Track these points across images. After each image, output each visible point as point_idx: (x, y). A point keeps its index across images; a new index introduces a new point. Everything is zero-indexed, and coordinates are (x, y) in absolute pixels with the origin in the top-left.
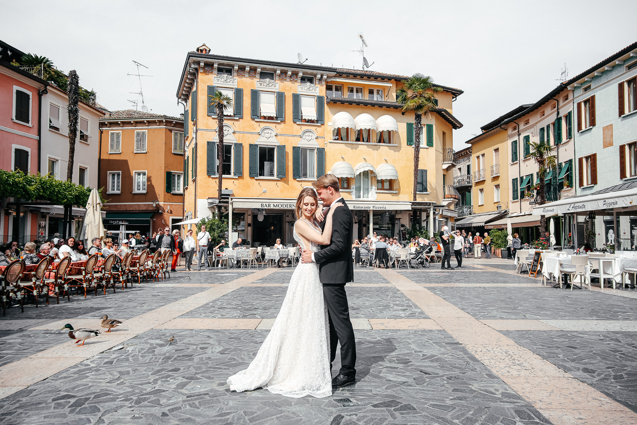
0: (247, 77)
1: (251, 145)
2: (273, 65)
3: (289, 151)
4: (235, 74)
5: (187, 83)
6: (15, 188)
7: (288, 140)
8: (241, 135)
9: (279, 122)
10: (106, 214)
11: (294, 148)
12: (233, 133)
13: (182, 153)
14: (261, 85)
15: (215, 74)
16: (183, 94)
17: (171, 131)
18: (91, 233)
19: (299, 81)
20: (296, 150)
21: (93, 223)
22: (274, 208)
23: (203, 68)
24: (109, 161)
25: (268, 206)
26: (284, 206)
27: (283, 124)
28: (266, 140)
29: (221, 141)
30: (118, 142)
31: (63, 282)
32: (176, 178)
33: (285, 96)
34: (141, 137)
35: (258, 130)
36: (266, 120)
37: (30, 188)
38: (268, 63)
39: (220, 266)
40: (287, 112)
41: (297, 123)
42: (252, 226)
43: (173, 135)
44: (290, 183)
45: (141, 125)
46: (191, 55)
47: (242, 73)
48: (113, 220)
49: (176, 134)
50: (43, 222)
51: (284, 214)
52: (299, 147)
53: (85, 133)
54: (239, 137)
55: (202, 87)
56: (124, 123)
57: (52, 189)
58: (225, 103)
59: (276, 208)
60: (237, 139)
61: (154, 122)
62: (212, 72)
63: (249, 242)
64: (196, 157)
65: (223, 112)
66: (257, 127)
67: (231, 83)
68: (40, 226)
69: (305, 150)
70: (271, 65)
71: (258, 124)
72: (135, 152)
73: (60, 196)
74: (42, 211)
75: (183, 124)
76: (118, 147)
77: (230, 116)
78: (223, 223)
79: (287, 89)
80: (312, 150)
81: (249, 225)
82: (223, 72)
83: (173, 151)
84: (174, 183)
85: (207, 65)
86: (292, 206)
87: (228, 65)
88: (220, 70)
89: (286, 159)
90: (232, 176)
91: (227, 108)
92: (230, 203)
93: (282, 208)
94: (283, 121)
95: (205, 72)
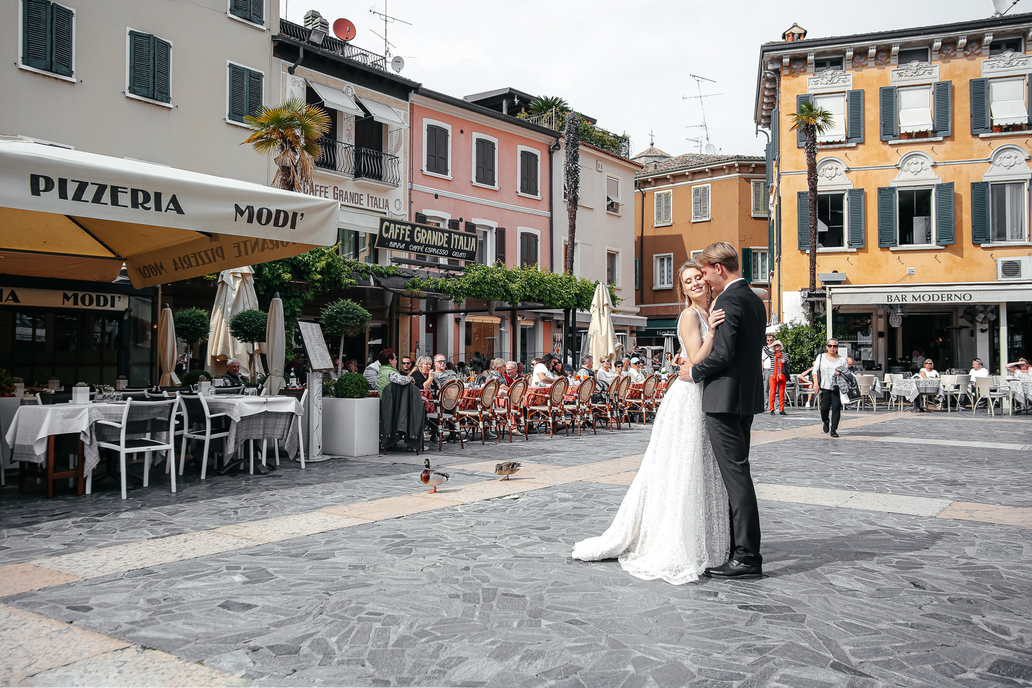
0: (872, 67)
1: (881, 190)
2: (924, 34)
3: (964, 192)
4: (850, 66)
5: (767, 97)
6: (494, 287)
7: (960, 172)
8: (861, 173)
9: (941, 139)
10: (648, 320)
11: (974, 185)
12: (846, 171)
13: (766, 216)
14: (900, 75)
15: (810, 73)
16: (763, 117)
17: (748, 180)
18: (596, 348)
19: (987, 52)
20: (979, 189)
21: (599, 333)
22: (915, 302)
23: (789, 66)
24: (655, 238)
25: (901, 300)
26: (936, 298)
27: (948, 143)
28: (912, 177)
29: (813, 189)
30: (667, 208)
31: (519, 413)
32: (760, 259)
33: (953, 88)
34: (701, 195)
35: (897, 160)
36: (911, 141)
37: (514, 286)
38: (915, 33)
39: (808, 405)
40: (957, 118)
41: (981, 135)
42: (886, 336)
43: (752, 188)
44: (965, 253)
45: (701, 176)
46: (765, 48)
47: (862, 60)
48: (662, 330)
49: (757, 185)
50: (559, 334)
51: (954, 313)
52: (987, 183)
53: (615, 200)
54: (857, 178)
55: (787, 99)
56: (675, 177)
57: (543, 286)
58: (819, 121)
59: (918, 302)
60: (854, 181)
61: (721, 169)
62: (805, 71)
63: (880, 365)
64: (780, 220)
65: (815, 139)
66: (895, 155)
67: (841, 83)
68: (554, 340)
69: (1000, 188)
70: (920, 35)
71: (895, 149)
72: (693, 221)
73: (553, 295)
74: (555, 318)
75: (764, 166)
76: (667, 216)
77: (840, 142)
78: (817, 333)
79: (957, 73)
80: (1018, 184)
81: (881, 335)
82: (825, 66)
83: (752, 214)
84: (756, 266)
85: (794, 59)
86: (953, 298)
87: (835, 52)
88: (820, 64)
89: (958, 208)
90: (845, 248)
91: (824, 130)
92: (827, 296)
93: (931, 301)
94: (950, 137)
95: (793, 73)
